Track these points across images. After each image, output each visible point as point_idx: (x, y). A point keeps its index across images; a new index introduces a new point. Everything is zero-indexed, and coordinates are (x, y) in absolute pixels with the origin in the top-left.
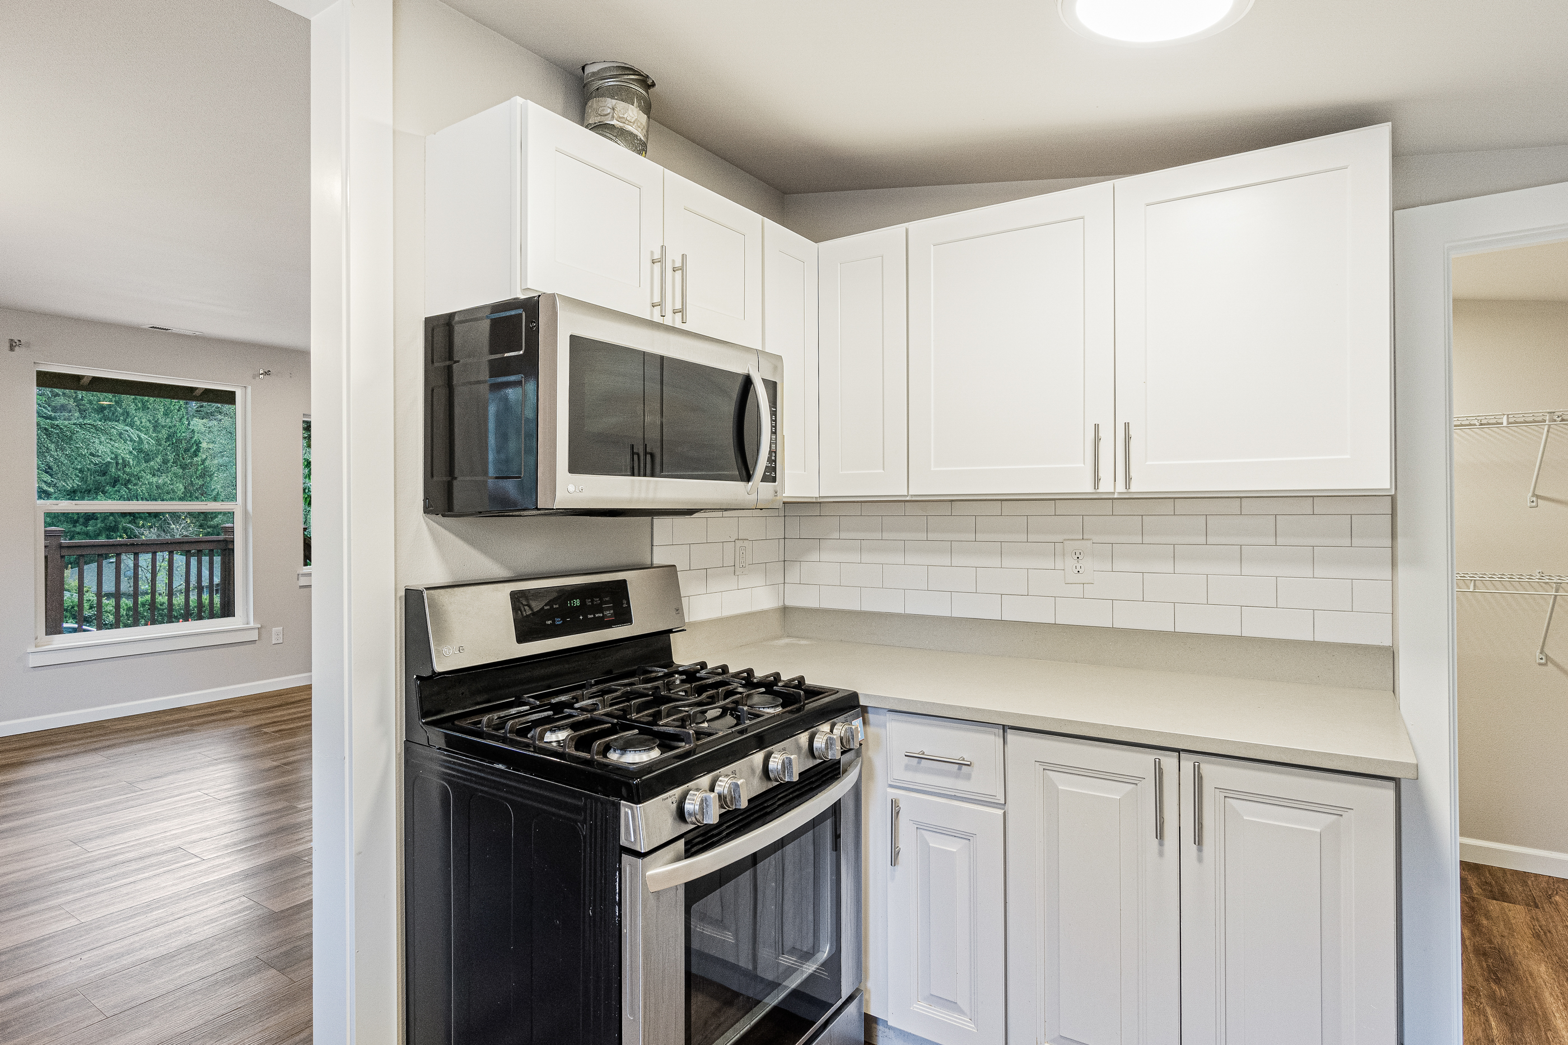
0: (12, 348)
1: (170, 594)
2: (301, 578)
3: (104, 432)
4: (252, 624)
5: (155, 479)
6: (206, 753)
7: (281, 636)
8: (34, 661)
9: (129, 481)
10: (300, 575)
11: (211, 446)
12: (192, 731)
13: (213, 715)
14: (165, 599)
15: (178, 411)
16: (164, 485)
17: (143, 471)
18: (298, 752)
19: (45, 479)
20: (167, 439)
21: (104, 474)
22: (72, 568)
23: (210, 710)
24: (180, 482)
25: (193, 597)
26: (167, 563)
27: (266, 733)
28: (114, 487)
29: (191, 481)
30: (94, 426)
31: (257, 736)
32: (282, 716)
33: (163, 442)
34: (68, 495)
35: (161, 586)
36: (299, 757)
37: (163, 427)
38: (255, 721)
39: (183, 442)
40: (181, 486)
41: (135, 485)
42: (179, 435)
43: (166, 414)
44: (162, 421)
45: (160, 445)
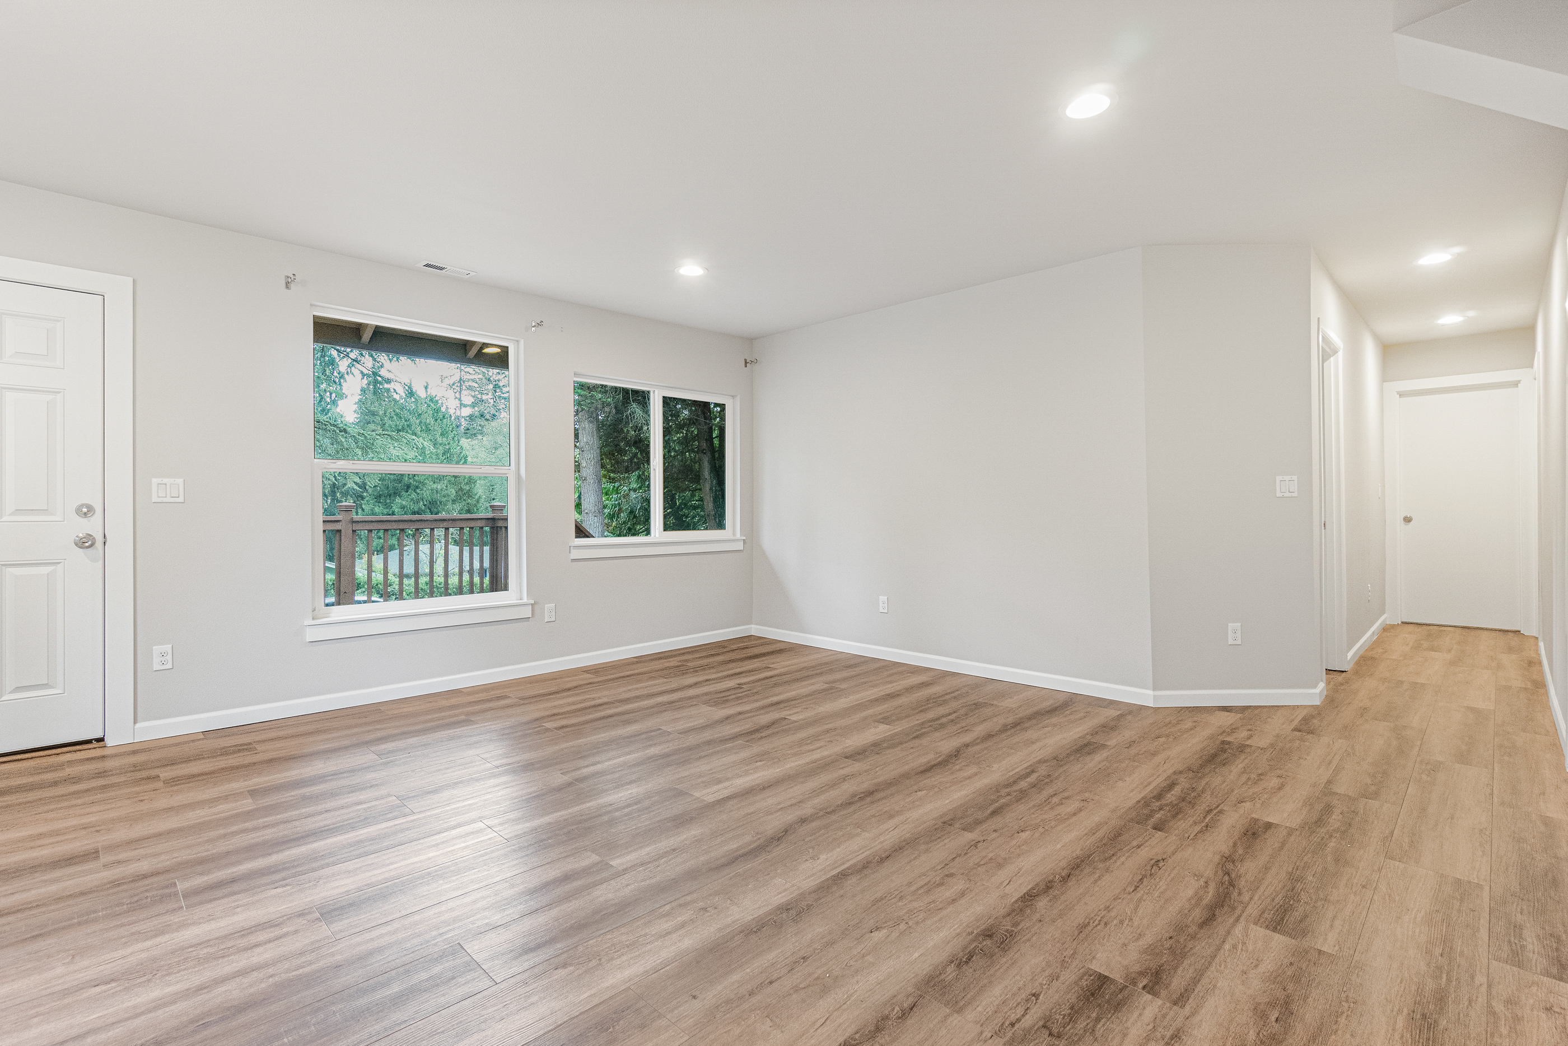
0: (287, 285)
1: (446, 576)
2: (573, 551)
3: (397, 440)
4: (525, 600)
5: (435, 486)
6: (484, 756)
7: (554, 613)
8: (311, 635)
9: (417, 487)
10: (572, 547)
11: (475, 460)
12: (467, 722)
13: (489, 700)
14: (442, 580)
15: (452, 432)
16: (441, 490)
17: (427, 479)
18: (591, 760)
19: (355, 480)
20: (444, 454)
21: (400, 482)
22: (377, 555)
23: (485, 694)
24: (452, 488)
25: (466, 577)
26: (444, 551)
27: (547, 730)
28: (407, 492)
29: (461, 487)
30: (390, 436)
31: (538, 733)
32: (561, 706)
33: (441, 456)
34: (375, 498)
35: (439, 568)
36: (592, 769)
37: (440, 444)
38: (535, 711)
39: (455, 456)
40: (454, 491)
41: (422, 490)
42: (452, 451)
43: (442, 434)
44: (440, 440)
45: (439, 459)
